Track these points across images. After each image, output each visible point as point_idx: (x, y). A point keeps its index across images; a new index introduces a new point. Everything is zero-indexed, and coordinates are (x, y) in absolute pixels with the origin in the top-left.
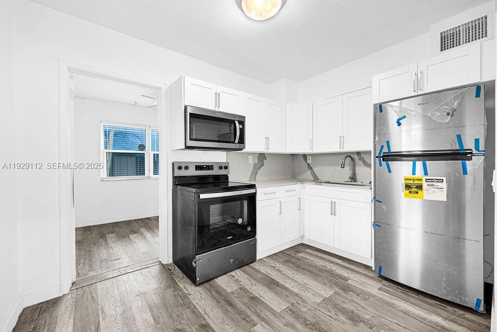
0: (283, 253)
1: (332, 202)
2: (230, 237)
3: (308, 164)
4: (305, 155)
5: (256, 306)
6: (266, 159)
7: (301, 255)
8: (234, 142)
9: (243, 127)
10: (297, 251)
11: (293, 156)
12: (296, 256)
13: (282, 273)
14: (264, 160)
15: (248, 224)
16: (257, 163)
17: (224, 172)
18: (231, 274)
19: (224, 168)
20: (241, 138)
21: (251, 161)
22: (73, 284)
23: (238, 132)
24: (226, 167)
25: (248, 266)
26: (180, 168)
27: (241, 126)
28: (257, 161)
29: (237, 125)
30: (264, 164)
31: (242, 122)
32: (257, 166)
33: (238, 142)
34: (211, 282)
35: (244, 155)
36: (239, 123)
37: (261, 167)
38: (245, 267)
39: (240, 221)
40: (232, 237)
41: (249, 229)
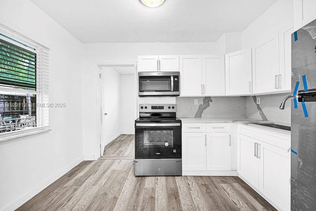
0: (210, 178)
1: (255, 143)
2: (158, 154)
3: (258, 105)
4: (255, 96)
5: (148, 203)
6: (211, 101)
7: (223, 185)
8: (170, 91)
9: (178, 79)
10: (223, 181)
11: (245, 98)
12: (217, 185)
13: (189, 191)
14: (210, 102)
15: (174, 148)
16: (202, 104)
17: (171, 110)
18: (158, 177)
19: (171, 108)
20: (177, 87)
21: (197, 103)
22: (101, 157)
23: (172, 84)
24: (173, 108)
25: (173, 177)
26: (142, 108)
27: (176, 79)
28: (202, 103)
29: (172, 79)
30: (209, 105)
31: (177, 77)
32: (202, 107)
33: (174, 91)
34: (143, 178)
35: (190, 99)
36: (174, 77)
37: (206, 107)
38: (170, 177)
39: (167, 144)
40: (160, 154)
41: (175, 151)
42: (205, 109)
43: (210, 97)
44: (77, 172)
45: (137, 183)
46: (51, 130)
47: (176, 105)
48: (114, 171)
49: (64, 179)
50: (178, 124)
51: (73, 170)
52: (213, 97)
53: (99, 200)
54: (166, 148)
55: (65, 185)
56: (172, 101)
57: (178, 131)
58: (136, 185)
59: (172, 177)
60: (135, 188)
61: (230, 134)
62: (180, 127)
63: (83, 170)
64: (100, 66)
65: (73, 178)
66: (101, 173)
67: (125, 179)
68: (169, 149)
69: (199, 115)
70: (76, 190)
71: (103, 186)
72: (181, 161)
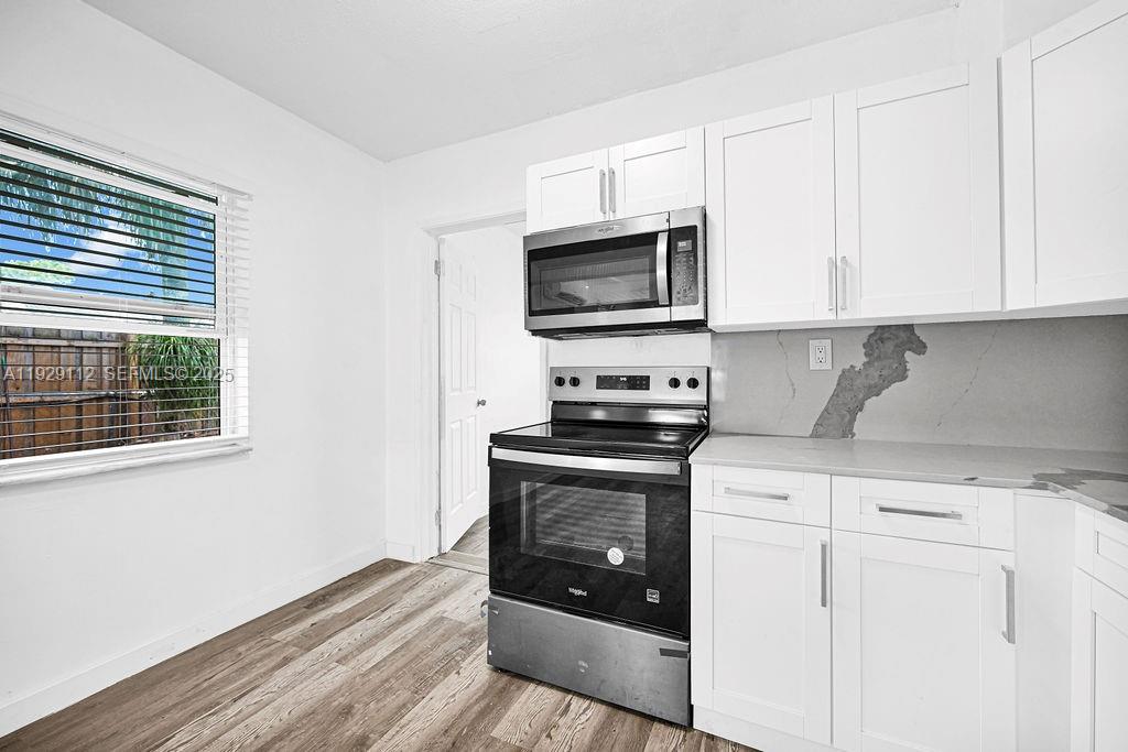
2: (578, 592)
6: (921, 348)
8: (655, 304)
9: (694, 245)
14: (909, 355)
15: (650, 582)
16: (859, 366)
17: (684, 395)
18: (575, 699)
19: (684, 384)
22: (442, 555)
23: (662, 270)
24: (693, 383)
25: (645, 721)
26: (560, 382)
27: (681, 246)
28: (859, 360)
29: (662, 248)
30: (906, 370)
32: (859, 382)
34: (518, 682)
35: (788, 339)
37: (887, 382)
38: (630, 718)
39: (616, 556)
40: (585, 594)
41: (653, 597)
42: (875, 390)
43: (909, 328)
44: (340, 596)
45: (477, 701)
46: (251, 450)
47: (706, 371)
48: (442, 618)
49: (289, 613)
51: (333, 587)
52: (929, 326)
53: (313, 729)
54: (613, 573)
55: (275, 637)
58: (469, 708)
59: (638, 719)
60: (453, 724)
61: (1010, 565)
62: (682, 483)
63: (359, 590)
64: (437, 233)
65: (315, 613)
66: (393, 620)
67: (449, 666)
68: (627, 579)
69: (837, 426)
70: (286, 661)
71: (363, 675)
72: (686, 655)
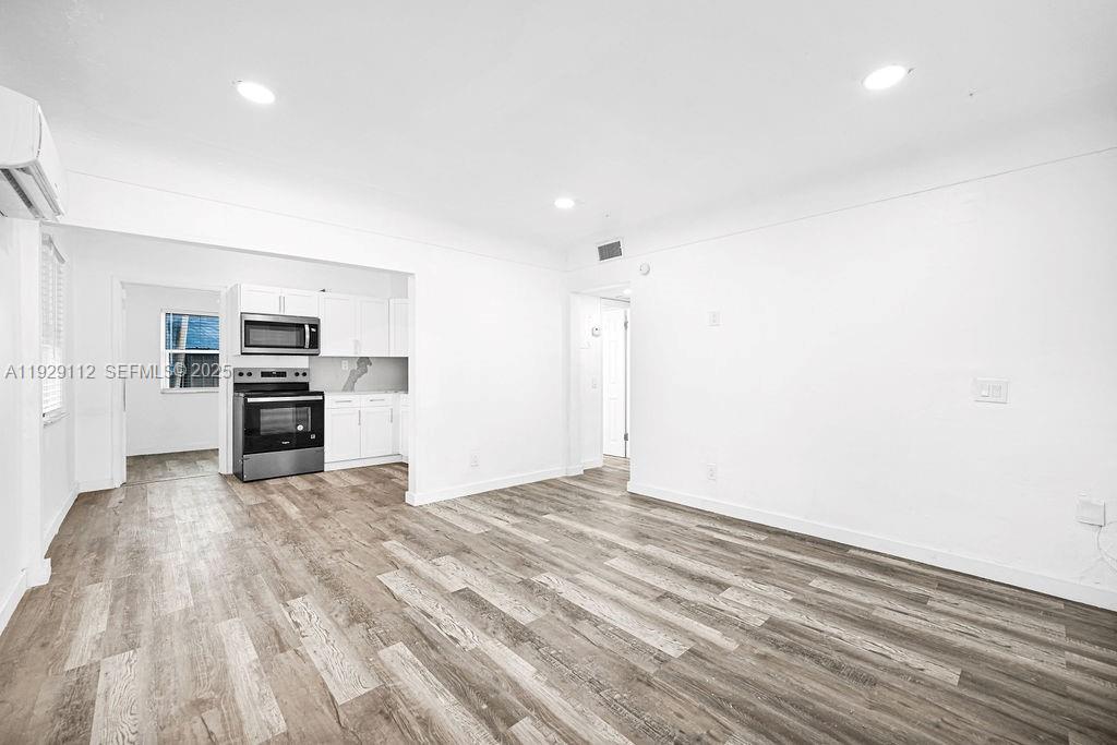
2: (286, 443)
6: (371, 364)
8: (302, 347)
9: (317, 331)
14: (368, 365)
15: (312, 432)
16: (356, 369)
17: (301, 379)
19: (301, 376)
20: (315, 342)
21: (346, 367)
23: (308, 337)
24: (305, 374)
26: (241, 374)
27: (313, 330)
28: (356, 367)
29: (307, 328)
30: (367, 370)
31: (315, 326)
32: (356, 373)
33: (310, 347)
36: (311, 326)
37: (363, 373)
39: (300, 428)
40: (289, 443)
41: (313, 437)
42: (359, 376)
43: (368, 358)
47: (308, 369)
50: (320, 398)
52: (372, 358)
54: (298, 433)
56: (301, 362)
57: (318, 408)
62: (321, 404)
68: (305, 434)
69: (349, 387)
